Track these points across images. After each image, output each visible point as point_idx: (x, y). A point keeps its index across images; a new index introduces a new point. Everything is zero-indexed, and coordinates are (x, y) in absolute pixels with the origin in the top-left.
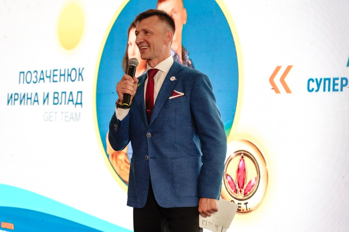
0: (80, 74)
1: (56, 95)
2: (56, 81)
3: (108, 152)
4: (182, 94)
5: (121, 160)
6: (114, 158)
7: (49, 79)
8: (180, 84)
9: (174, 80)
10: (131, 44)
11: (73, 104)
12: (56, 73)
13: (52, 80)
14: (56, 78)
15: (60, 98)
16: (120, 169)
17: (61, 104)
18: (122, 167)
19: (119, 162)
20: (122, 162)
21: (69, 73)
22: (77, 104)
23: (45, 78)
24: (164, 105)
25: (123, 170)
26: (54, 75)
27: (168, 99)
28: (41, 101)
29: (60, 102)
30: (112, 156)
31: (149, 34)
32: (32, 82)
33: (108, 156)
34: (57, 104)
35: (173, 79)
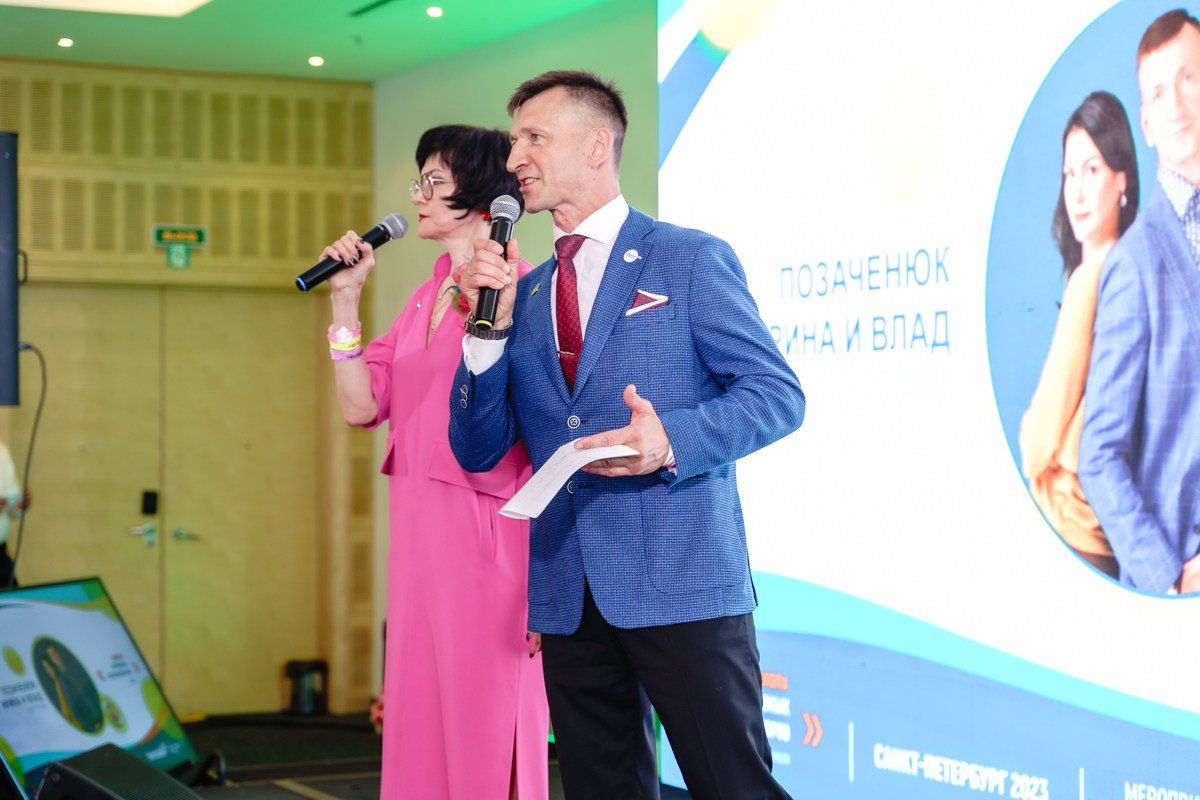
0: (939, 265)
1: (879, 326)
2: (878, 288)
3: (1027, 472)
4: (663, 299)
5: (1062, 494)
6: (1044, 488)
7: (858, 281)
8: (651, 271)
9: (634, 259)
10: (1073, 175)
11: (926, 345)
12: (875, 264)
13: (866, 286)
14: (875, 280)
15: (889, 332)
16: (1062, 518)
17: (892, 348)
18: (1067, 513)
19: (1058, 499)
20: (1066, 499)
21: (911, 265)
22: (935, 344)
23: (849, 281)
24: (612, 334)
25: (1070, 519)
26: (871, 272)
27: (621, 317)
28: (840, 343)
29: (890, 344)
30: (1039, 482)
31: (541, 141)
32: (814, 294)
33: (1026, 482)
34: (882, 348)
35: (632, 256)
